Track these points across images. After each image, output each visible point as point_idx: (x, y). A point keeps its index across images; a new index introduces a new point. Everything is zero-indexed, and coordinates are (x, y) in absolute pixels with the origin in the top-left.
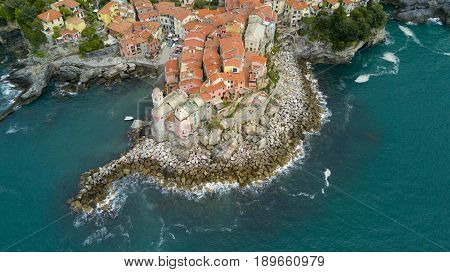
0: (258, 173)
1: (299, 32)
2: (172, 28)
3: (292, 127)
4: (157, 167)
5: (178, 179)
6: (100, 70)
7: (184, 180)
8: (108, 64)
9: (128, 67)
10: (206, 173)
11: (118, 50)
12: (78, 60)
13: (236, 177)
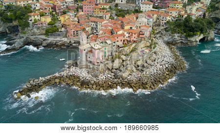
0: (147, 86)
1: (165, 29)
2: (96, 28)
3: (167, 66)
4: (78, 79)
5: (90, 86)
6: (55, 42)
7: (94, 86)
8: (59, 40)
9: (70, 42)
10: (110, 83)
11: (66, 34)
12: (44, 37)
13: (131, 87)
